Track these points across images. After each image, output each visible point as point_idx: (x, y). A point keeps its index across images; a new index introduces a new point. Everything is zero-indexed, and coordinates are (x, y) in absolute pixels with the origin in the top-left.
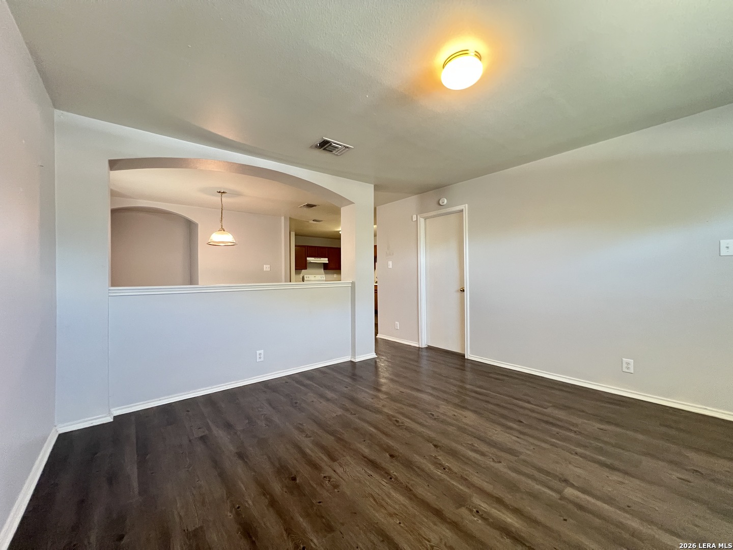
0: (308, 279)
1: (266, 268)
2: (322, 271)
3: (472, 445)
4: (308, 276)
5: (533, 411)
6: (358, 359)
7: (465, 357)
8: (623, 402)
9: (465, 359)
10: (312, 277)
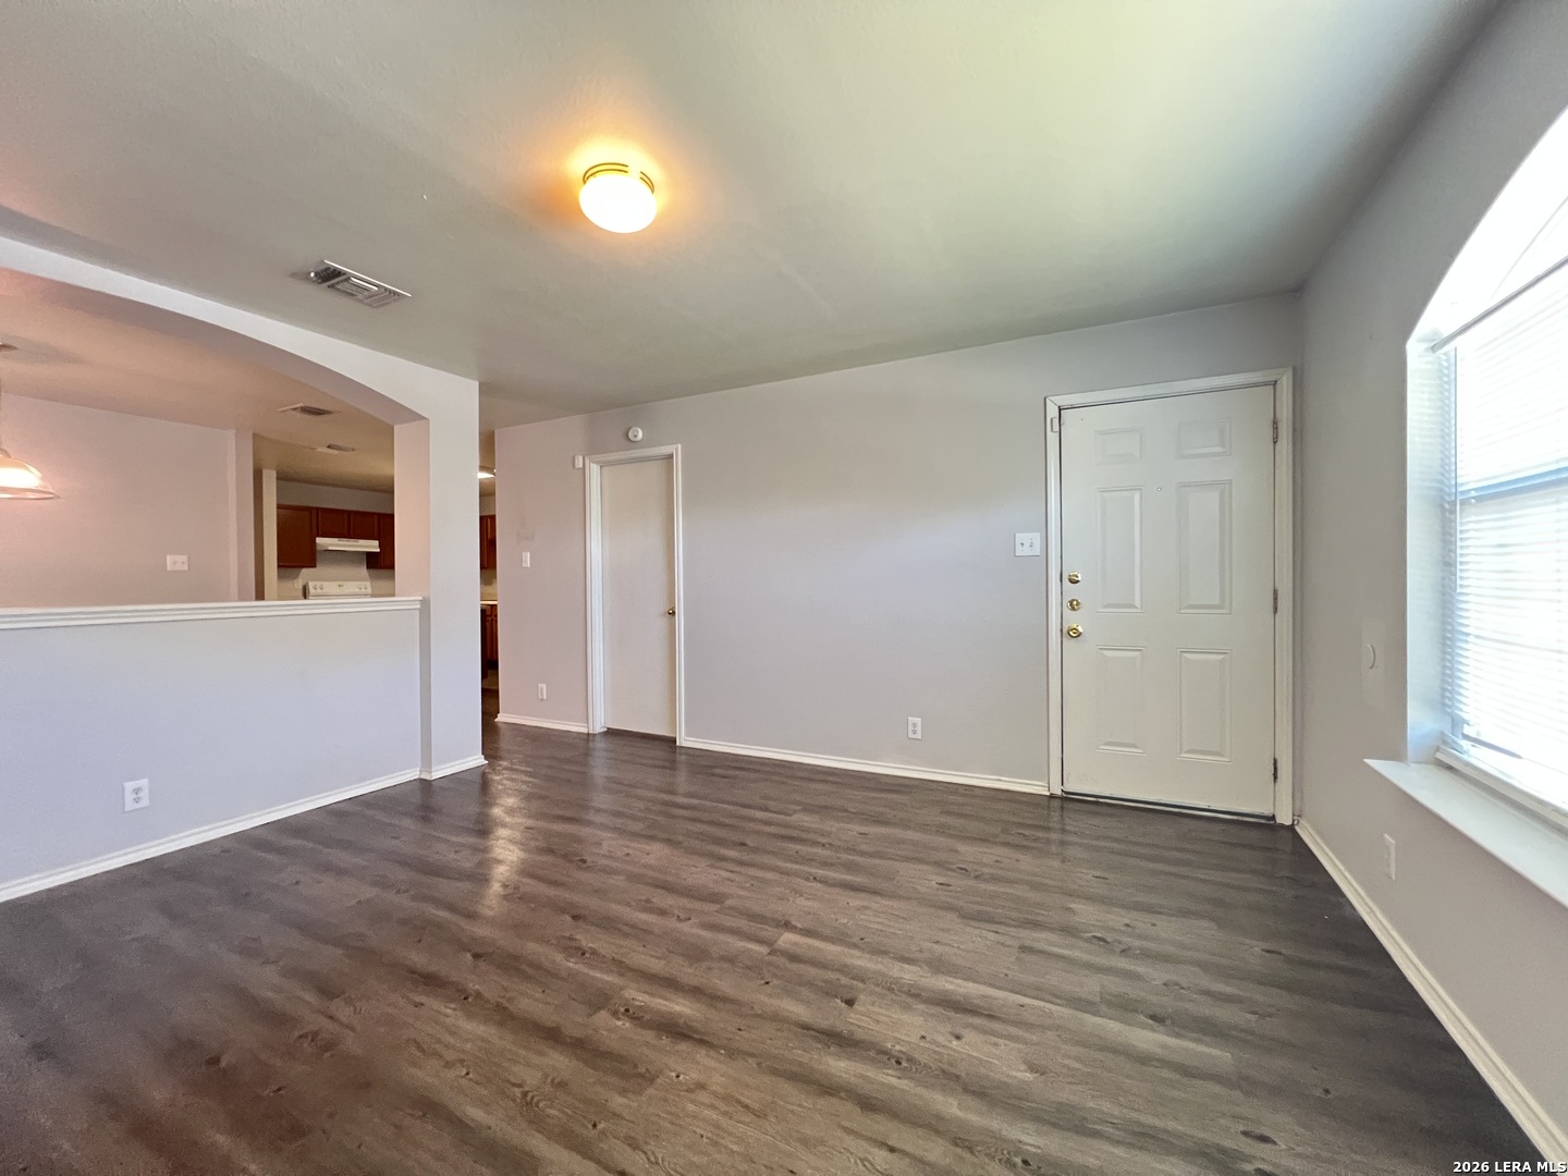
0: (319, 591)
1: (175, 562)
2: (363, 570)
3: (648, 901)
4: (319, 584)
5: (768, 823)
6: (437, 773)
7: (675, 742)
8: (906, 786)
9: (676, 747)
10: (330, 587)
